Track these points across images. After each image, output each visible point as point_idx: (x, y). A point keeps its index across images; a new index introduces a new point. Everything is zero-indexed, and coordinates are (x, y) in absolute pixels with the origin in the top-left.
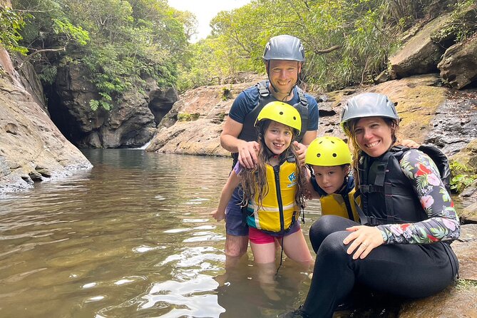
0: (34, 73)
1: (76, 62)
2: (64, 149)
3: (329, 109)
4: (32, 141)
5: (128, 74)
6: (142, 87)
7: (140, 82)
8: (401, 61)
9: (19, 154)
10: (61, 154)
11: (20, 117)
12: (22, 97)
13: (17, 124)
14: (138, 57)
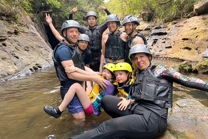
0: (41, 21)
1: (57, 16)
2: (49, 55)
3: (164, 32)
4: (35, 53)
5: (78, 19)
6: (84, 24)
7: (83, 22)
8: (199, 7)
9: (29, 59)
10: (48, 57)
11: (30, 44)
12: (32, 34)
13: (29, 46)
14: (82, 11)
